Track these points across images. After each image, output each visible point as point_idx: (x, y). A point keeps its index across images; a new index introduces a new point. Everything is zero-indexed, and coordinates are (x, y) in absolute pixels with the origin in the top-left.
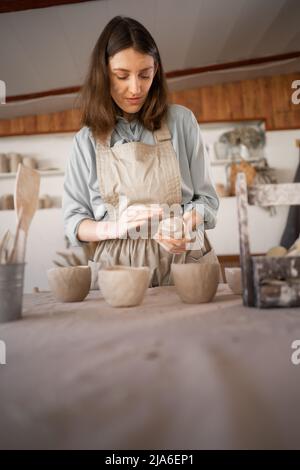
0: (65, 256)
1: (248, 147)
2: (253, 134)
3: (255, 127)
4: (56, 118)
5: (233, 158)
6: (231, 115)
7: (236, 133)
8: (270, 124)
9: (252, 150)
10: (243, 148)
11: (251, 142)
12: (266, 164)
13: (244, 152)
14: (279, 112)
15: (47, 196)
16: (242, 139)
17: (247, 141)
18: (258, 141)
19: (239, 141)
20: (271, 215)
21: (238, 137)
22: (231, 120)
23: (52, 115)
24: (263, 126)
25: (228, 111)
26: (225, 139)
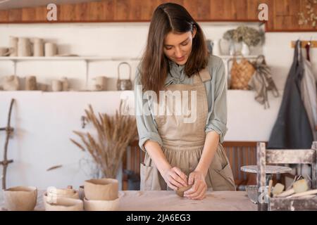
0: (80, 135)
1: (249, 45)
2: (254, 35)
3: (256, 27)
4: (77, 8)
5: (235, 55)
6: (236, 15)
7: (239, 31)
8: (269, 26)
9: (252, 47)
10: (245, 46)
11: (252, 41)
12: (264, 62)
13: (244, 49)
14: (278, 16)
15: (66, 78)
16: (243, 38)
17: (248, 40)
18: (258, 41)
19: (241, 39)
20: (265, 108)
21: (240, 36)
22: (235, 20)
23: (74, 6)
24: (263, 27)
25: (233, 11)
26: (229, 36)
